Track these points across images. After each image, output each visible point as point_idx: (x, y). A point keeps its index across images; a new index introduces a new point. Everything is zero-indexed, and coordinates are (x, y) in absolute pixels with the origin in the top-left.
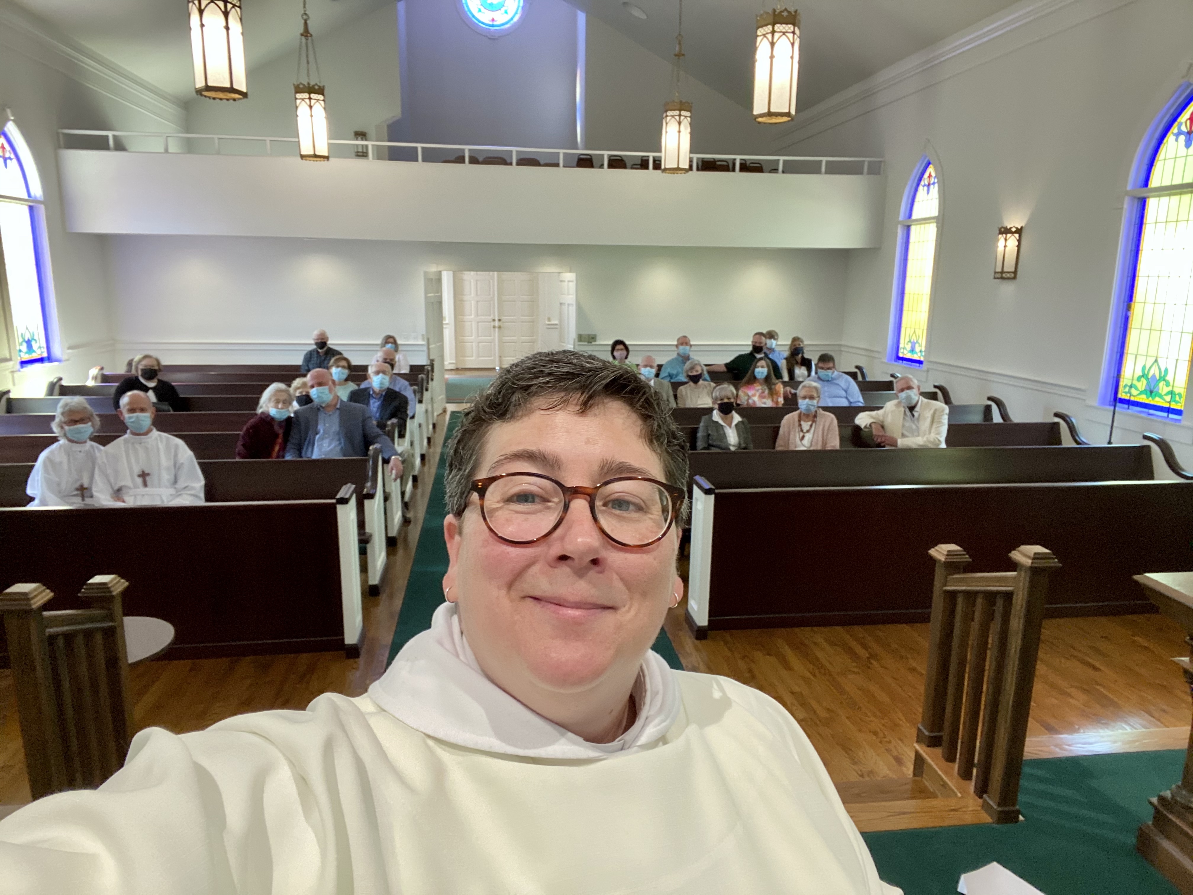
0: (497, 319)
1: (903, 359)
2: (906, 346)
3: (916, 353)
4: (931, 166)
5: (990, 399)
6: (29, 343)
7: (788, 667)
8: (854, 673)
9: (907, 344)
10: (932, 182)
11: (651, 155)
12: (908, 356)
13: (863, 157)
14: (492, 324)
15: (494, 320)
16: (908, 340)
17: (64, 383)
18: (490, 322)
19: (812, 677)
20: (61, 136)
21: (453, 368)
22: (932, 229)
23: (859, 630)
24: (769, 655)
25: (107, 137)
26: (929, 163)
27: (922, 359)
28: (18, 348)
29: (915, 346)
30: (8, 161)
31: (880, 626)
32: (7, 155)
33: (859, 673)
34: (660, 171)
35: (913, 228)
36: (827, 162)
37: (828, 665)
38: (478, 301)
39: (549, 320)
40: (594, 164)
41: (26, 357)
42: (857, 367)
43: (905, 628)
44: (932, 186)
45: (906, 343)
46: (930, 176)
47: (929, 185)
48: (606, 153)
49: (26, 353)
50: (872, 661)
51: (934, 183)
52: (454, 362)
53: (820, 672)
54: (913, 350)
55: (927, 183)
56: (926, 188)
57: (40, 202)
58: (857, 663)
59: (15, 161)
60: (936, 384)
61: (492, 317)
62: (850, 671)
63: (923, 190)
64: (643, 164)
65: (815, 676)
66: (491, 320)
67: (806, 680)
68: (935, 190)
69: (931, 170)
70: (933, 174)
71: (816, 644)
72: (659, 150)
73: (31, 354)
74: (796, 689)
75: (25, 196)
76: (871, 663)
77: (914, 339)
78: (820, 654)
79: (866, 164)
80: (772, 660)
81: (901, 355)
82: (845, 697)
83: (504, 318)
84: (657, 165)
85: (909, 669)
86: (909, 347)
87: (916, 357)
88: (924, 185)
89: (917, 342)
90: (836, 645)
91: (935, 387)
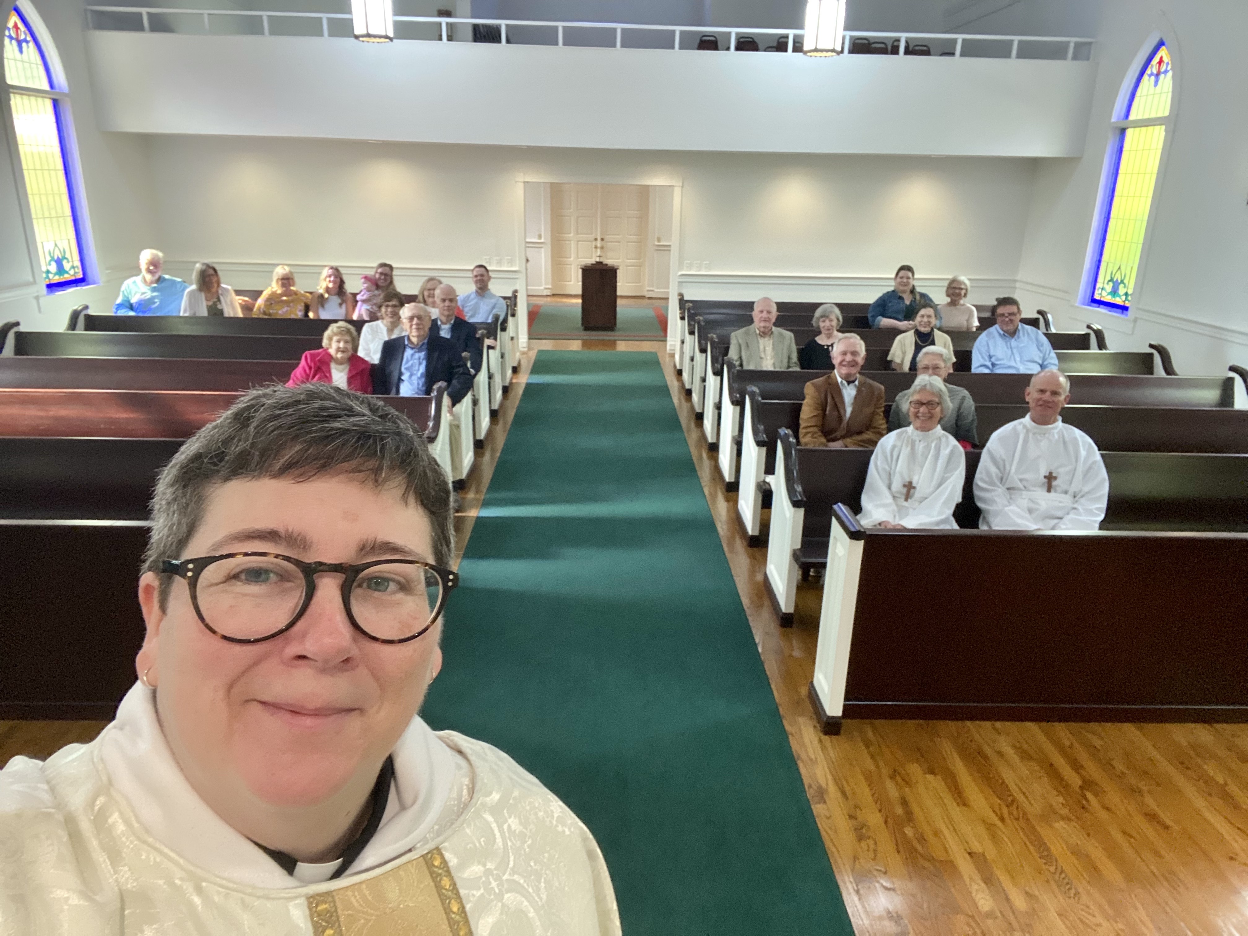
0: (599, 239)
1: (1100, 303)
2: (1105, 286)
3: (1120, 296)
4: (1164, 47)
5: (1232, 369)
6: (59, 262)
7: (962, 801)
8: (1063, 818)
9: (1108, 283)
10: (1163, 70)
11: (791, 33)
12: (1108, 299)
13: (1068, 36)
14: (594, 243)
15: (596, 239)
16: (1109, 279)
17: (92, 312)
18: (592, 241)
19: (999, 823)
20: (89, 15)
21: (549, 294)
22: (1159, 133)
23: (1061, 730)
24: (932, 772)
25: (140, 14)
26: (1161, 44)
27: (1127, 304)
28: (44, 269)
29: (1118, 288)
30: (24, 45)
31: (1094, 726)
32: (22, 37)
33: (1070, 820)
34: (801, 54)
35: (1129, 132)
36: (1020, 42)
37: (1020, 797)
38: (578, 217)
39: (659, 240)
40: (720, 46)
41: (56, 279)
42: (1039, 312)
43: (1129, 730)
44: (1162, 76)
45: (1106, 281)
46: (1161, 61)
47: (1158, 75)
48: (734, 31)
49: (55, 274)
50: (1089, 795)
51: (1166, 72)
52: (550, 286)
53: (1010, 813)
54: (1114, 292)
55: (1155, 71)
56: (1153, 78)
57: (66, 95)
58: (1065, 799)
59: (32, 44)
60: (1153, 343)
61: (593, 236)
62: (1055, 813)
63: (1149, 80)
64: (780, 46)
65: (1002, 819)
66: (593, 239)
67: (990, 827)
68: (1167, 81)
69: (1163, 53)
70: (1166, 59)
71: (1000, 754)
72: (801, 26)
73: (63, 275)
74: (977, 847)
75: (47, 87)
76: (1087, 800)
77: (1118, 277)
78: (1009, 776)
79: (1072, 45)
80: (936, 782)
81: (1097, 297)
82: (1052, 869)
83: (607, 238)
84: (798, 48)
85: (1146, 815)
86: (1109, 287)
87: (1118, 301)
88: (1152, 74)
89: (1122, 282)
90: (1031, 758)
91: (1151, 346)
